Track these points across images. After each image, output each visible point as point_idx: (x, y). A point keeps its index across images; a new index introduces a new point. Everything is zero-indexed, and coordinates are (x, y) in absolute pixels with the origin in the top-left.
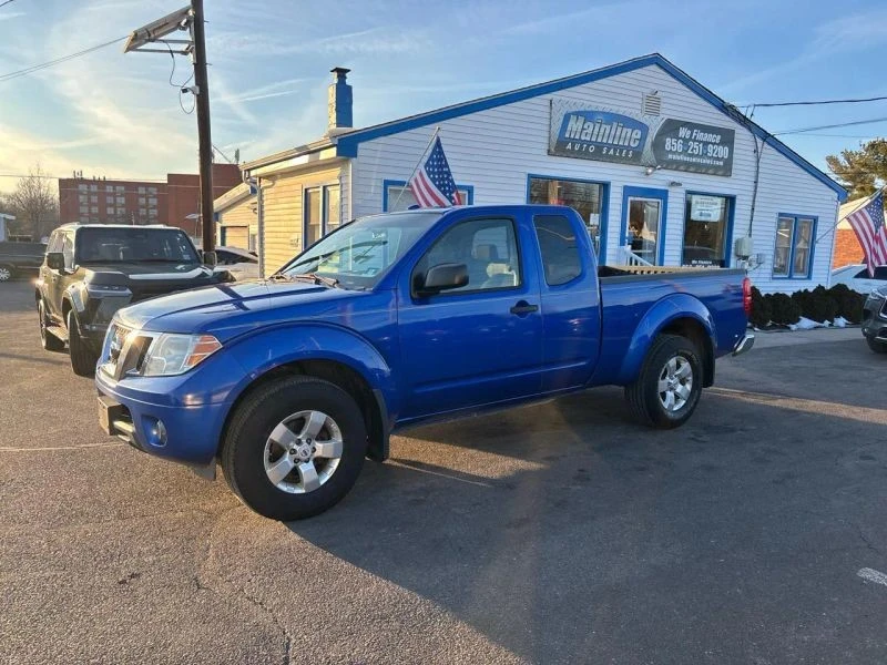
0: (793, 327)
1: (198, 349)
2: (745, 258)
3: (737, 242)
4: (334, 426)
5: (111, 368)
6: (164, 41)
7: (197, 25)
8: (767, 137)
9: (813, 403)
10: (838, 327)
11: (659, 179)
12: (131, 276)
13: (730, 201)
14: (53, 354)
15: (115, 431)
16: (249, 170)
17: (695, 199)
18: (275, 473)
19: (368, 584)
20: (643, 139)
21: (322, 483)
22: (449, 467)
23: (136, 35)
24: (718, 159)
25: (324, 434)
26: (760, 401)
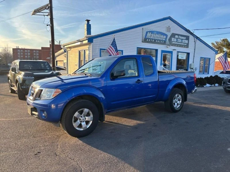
0: (205, 86)
1: (55, 92)
2: (192, 69)
3: (190, 64)
4: (91, 112)
5: (31, 98)
6: (42, 12)
7: (51, 8)
8: (197, 38)
9: (211, 106)
10: (216, 86)
11: (170, 48)
12: (34, 74)
13: (188, 54)
14: (13, 94)
15: (32, 114)
16: (64, 46)
17: (179, 53)
18: (75, 125)
19: (101, 154)
20: (166, 38)
21: (88, 127)
22: (120, 123)
23: (35, 11)
24: (185, 43)
25: (88, 115)
26: (198, 105)
